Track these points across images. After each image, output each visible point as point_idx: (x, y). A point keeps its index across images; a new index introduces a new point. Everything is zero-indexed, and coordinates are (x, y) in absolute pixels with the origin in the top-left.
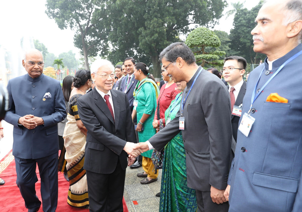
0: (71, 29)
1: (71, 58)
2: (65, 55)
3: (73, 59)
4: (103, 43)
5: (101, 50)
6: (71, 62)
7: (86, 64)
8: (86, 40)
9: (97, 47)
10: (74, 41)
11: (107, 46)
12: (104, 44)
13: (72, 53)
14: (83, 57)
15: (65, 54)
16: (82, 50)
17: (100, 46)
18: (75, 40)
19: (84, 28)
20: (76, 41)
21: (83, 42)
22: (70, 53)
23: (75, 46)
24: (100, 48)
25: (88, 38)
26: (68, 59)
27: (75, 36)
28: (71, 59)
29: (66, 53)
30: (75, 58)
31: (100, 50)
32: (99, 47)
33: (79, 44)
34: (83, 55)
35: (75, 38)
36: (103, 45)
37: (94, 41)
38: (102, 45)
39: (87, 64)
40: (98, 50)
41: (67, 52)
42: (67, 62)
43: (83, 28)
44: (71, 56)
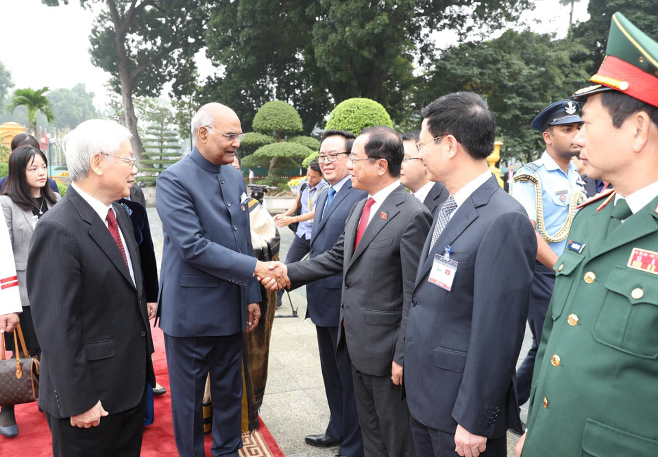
0: (82, 5)
1: (80, 105)
2: (66, 97)
3: (87, 108)
4: (178, 60)
5: (174, 80)
6: (81, 115)
7: (127, 118)
8: (129, 48)
9: (161, 70)
10: (91, 47)
11: (192, 66)
12: (183, 61)
13: (84, 90)
14: (120, 98)
15: (65, 94)
16: (116, 76)
17: (170, 68)
18: (93, 44)
19: (123, 9)
20: (96, 46)
21: (118, 50)
22: (80, 89)
23: (92, 62)
24: (170, 73)
25: (133, 41)
26: (74, 107)
27: (94, 31)
28: (81, 108)
29: (68, 91)
30: (93, 104)
31: (169, 81)
32: (168, 69)
33: (108, 58)
34: (118, 91)
35: (94, 37)
36: (180, 65)
37: (152, 52)
38: (174, 65)
39: (130, 120)
40: (163, 80)
41: (70, 89)
42: (70, 114)
43: (119, 9)
44: (81, 98)
